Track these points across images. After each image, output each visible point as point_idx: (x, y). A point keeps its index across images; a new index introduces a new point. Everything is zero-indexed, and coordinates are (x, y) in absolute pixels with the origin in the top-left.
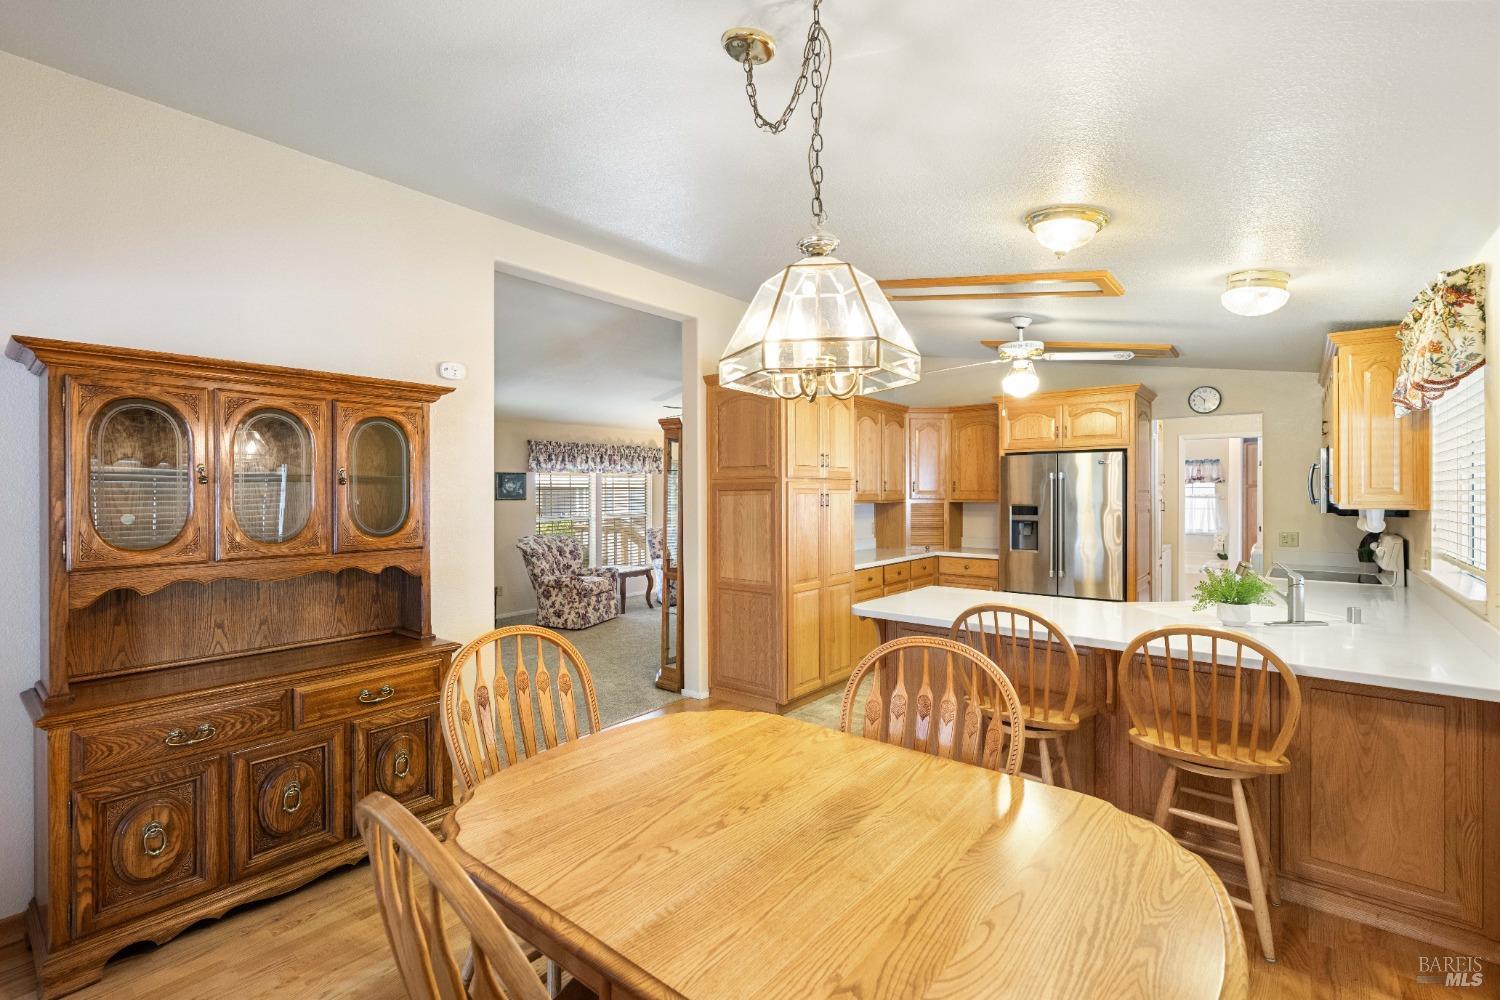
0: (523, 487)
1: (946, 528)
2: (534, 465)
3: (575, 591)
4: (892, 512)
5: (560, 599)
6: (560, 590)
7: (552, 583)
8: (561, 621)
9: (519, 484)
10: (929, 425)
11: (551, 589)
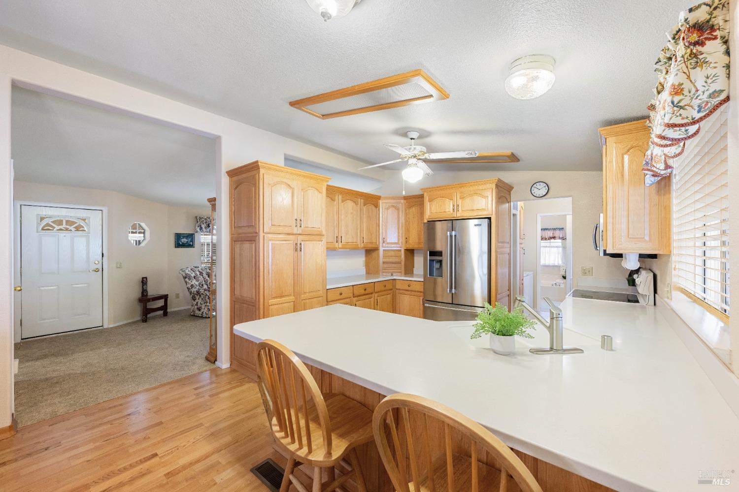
0: (193, 240)
1: (403, 263)
2: (198, 229)
3: (207, 297)
4: (374, 254)
5: (200, 301)
6: (200, 296)
7: (195, 292)
8: (201, 313)
9: (190, 240)
10: (393, 206)
11: (196, 296)
